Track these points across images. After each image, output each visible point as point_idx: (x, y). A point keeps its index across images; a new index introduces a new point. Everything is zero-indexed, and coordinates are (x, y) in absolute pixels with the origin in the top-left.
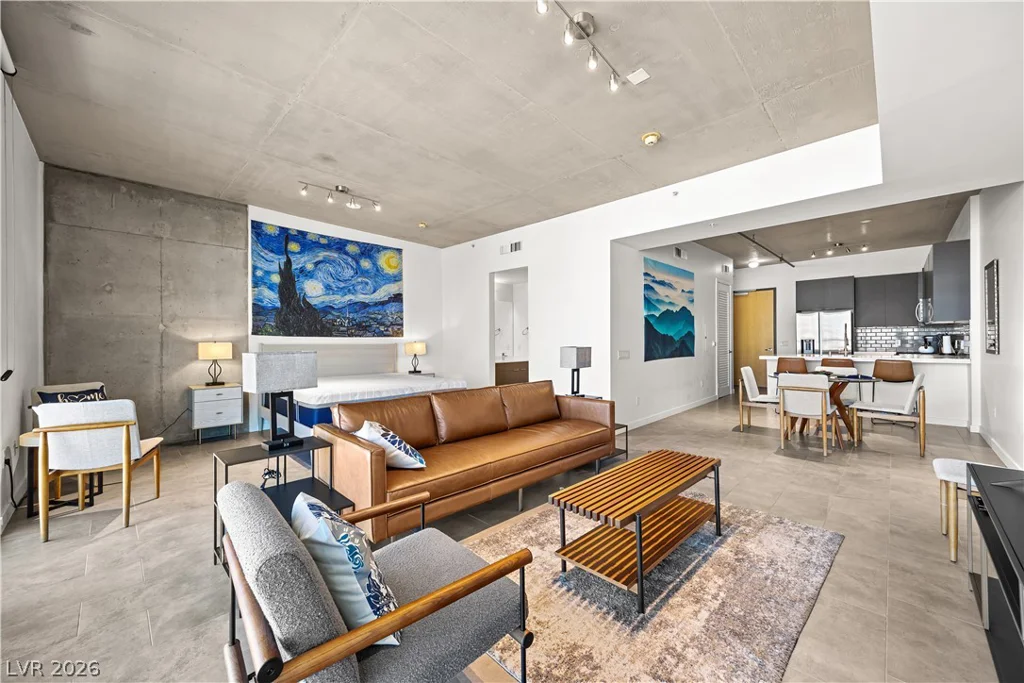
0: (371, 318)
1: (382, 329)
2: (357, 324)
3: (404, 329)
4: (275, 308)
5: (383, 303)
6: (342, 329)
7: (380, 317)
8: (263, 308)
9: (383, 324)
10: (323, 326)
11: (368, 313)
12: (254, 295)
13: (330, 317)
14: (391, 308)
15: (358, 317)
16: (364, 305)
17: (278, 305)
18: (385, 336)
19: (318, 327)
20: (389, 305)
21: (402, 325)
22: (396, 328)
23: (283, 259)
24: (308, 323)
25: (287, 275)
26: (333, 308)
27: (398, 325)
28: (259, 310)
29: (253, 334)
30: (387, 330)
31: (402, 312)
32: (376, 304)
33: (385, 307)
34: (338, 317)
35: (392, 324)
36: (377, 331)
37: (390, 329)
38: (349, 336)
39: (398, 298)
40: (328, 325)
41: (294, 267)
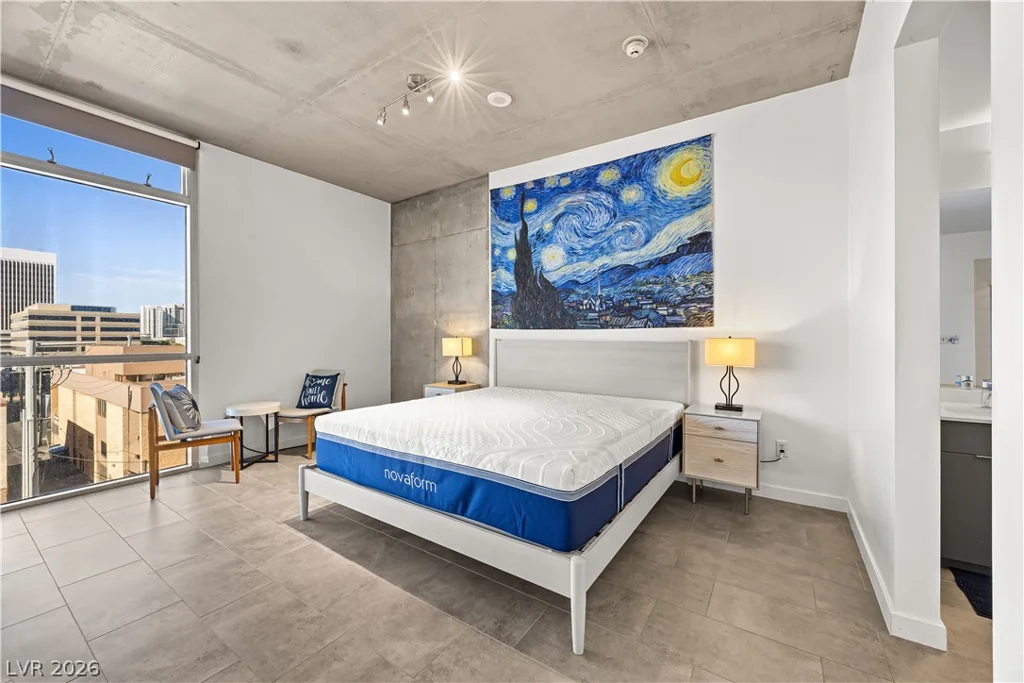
0: (641, 293)
1: (663, 311)
2: (614, 307)
3: (717, 308)
4: (511, 293)
5: (664, 261)
6: (592, 315)
7: (658, 288)
8: (500, 294)
9: (665, 302)
10: (564, 313)
11: (635, 283)
12: (493, 280)
13: (573, 297)
14: (687, 266)
15: (616, 293)
16: (628, 270)
17: (514, 288)
18: (669, 325)
19: (558, 314)
20: (679, 262)
21: (710, 300)
22: (694, 308)
23: (519, 226)
24: (546, 309)
25: (524, 248)
26: (577, 283)
27: (703, 300)
28: (497, 298)
29: (493, 327)
30: (674, 314)
31: (710, 271)
32: (650, 265)
33: (670, 268)
34: (586, 296)
35: (685, 300)
36: (652, 315)
37: (681, 311)
38: (602, 327)
39: (701, 243)
40: (571, 312)
41: (530, 234)
